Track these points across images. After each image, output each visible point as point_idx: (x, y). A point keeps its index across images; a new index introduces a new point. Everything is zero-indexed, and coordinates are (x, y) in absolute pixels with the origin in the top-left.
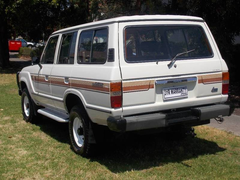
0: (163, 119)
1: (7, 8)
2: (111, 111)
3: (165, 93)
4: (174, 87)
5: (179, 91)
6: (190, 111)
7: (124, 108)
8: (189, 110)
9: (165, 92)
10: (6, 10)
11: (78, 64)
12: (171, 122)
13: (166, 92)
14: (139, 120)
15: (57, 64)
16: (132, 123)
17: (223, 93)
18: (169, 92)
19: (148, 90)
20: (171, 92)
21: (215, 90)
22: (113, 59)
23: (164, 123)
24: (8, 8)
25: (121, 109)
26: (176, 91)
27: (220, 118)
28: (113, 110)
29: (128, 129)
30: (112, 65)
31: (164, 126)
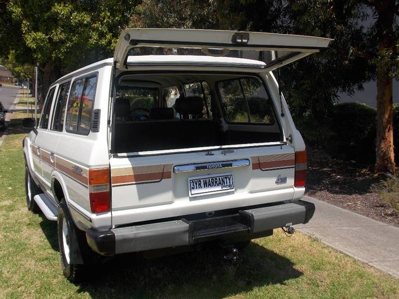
0: (185, 232)
1: (54, 52)
2: (90, 219)
3: (192, 186)
4: (208, 175)
5: (218, 182)
6: (238, 215)
7: (115, 214)
8: (236, 213)
9: (192, 184)
10: (54, 55)
11: (66, 133)
12: (199, 237)
13: (195, 184)
14: (139, 236)
15: (51, 129)
16: (126, 241)
17: (297, 184)
18: (200, 184)
19: (159, 181)
20: (204, 184)
21: (281, 180)
22: (96, 128)
23: (186, 239)
24: (56, 52)
25: (108, 215)
26: (213, 183)
27: (289, 226)
28: (94, 216)
29: (119, 250)
30: (95, 138)
31: (187, 243)
